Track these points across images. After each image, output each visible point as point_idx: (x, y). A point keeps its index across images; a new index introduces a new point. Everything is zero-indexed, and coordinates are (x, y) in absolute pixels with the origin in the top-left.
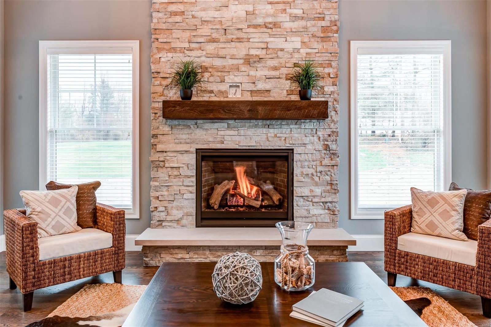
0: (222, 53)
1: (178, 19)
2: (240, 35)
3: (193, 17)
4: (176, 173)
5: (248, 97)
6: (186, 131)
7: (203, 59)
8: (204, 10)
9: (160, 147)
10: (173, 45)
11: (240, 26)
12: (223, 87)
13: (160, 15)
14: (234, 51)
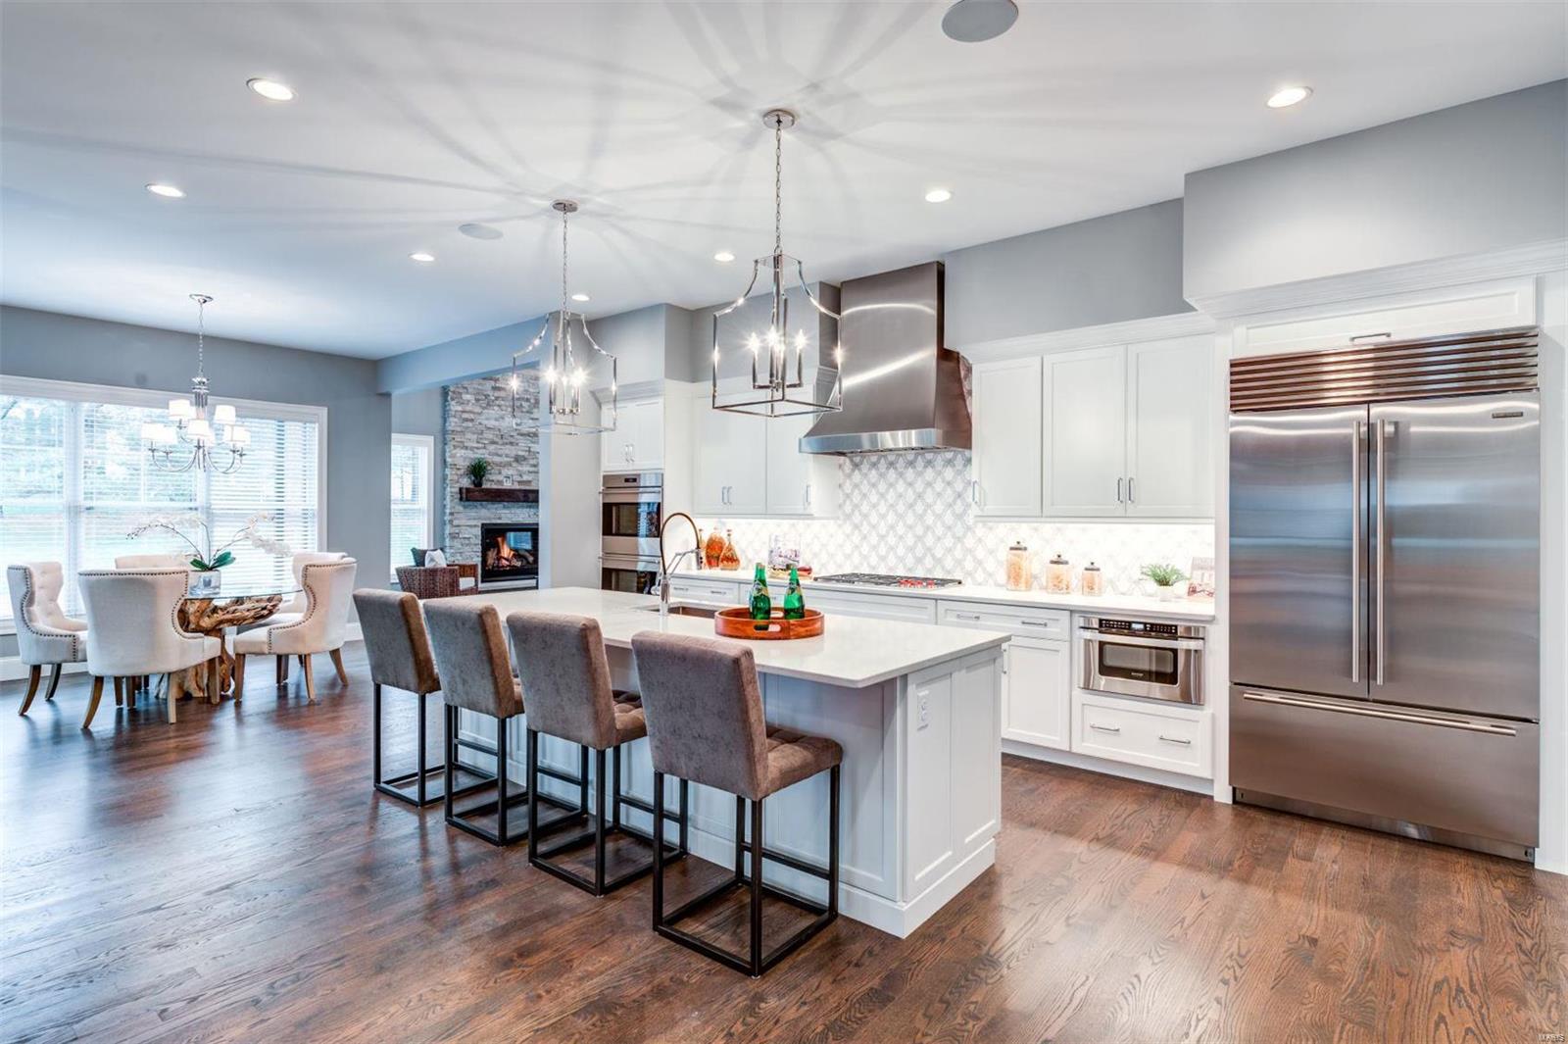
0: (500, 452)
1: (470, 424)
2: (512, 440)
3: (480, 424)
4: (467, 542)
5: (517, 487)
6: (475, 510)
7: (487, 456)
8: (487, 419)
9: (456, 522)
10: (466, 444)
11: (512, 434)
12: (500, 478)
13: (456, 420)
14: (507, 452)
